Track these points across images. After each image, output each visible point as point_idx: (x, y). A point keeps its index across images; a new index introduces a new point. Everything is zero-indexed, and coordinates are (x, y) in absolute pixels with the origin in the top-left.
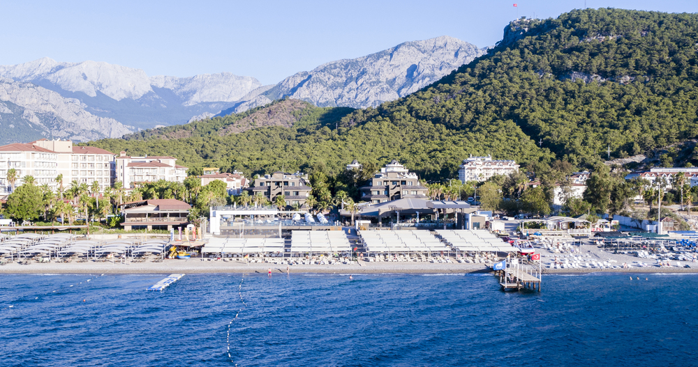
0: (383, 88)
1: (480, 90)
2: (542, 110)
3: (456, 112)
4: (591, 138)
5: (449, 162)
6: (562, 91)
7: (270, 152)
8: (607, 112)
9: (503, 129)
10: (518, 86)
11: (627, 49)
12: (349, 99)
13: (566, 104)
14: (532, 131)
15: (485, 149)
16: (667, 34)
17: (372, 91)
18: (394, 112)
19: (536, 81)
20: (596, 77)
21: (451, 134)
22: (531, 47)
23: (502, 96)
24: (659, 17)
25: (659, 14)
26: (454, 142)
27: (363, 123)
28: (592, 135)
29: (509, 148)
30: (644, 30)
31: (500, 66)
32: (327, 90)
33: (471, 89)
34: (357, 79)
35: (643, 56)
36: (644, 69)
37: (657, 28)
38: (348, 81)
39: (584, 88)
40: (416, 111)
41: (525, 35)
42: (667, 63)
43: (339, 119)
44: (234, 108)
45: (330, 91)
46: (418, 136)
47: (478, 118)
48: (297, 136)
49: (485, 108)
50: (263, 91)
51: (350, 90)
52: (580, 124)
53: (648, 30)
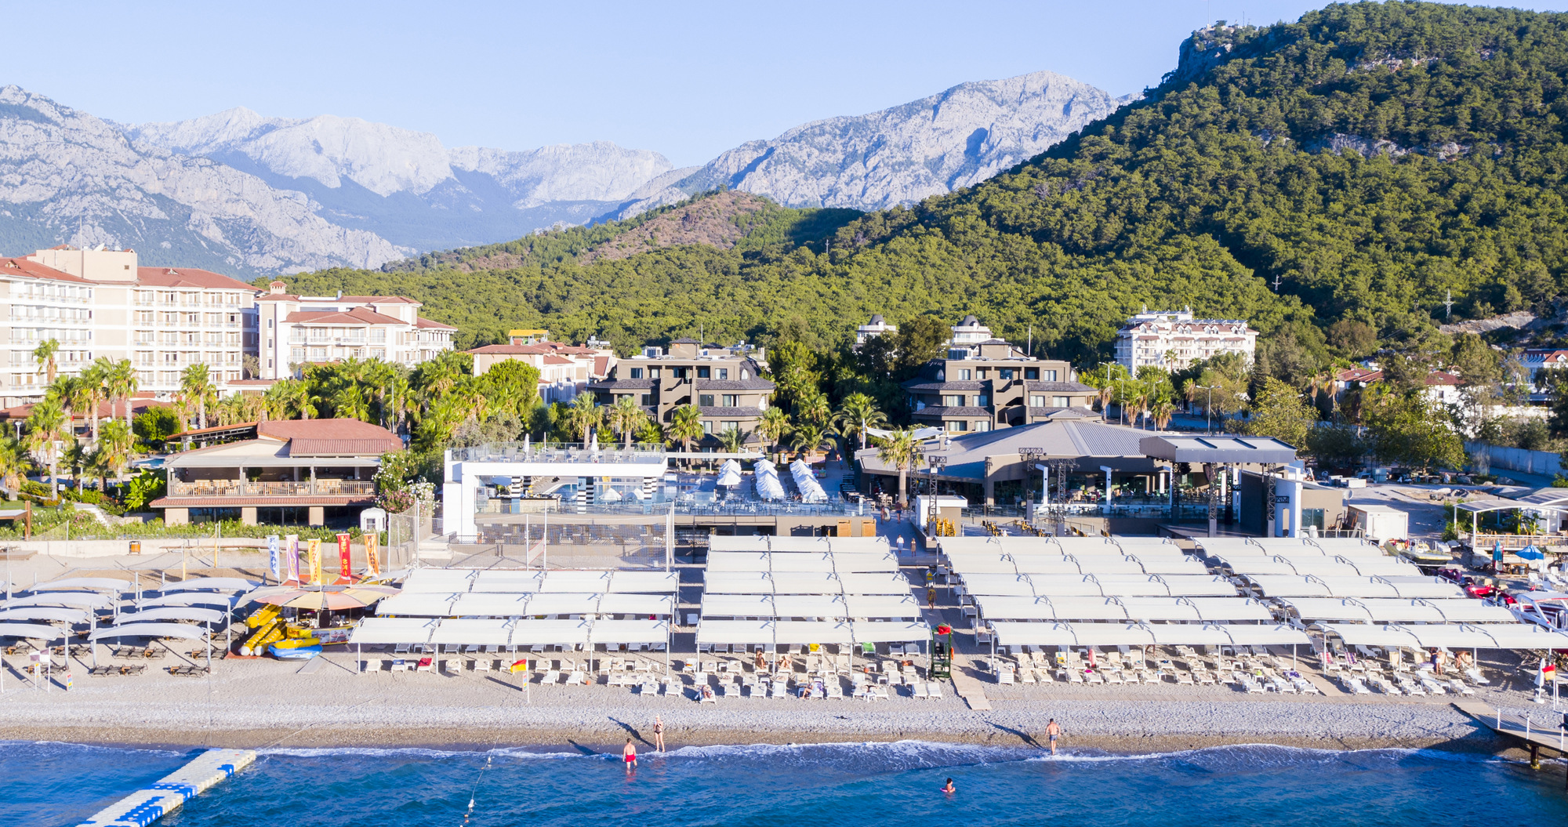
0: (918, 176)
1: (1137, 172)
2: (1274, 214)
3: (1086, 218)
4: (1390, 275)
5: (1080, 323)
6: (1314, 173)
7: (683, 298)
8: (1419, 218)
9: (1193, 252)
10: (1217, 163)
11: (1451, 87)
12: (850, 197)
13: (1326, 201)
14: (1257, 259)
15: (1157, 298)
16: (1538, 56)
17: (896, 182)
18: (949, 217)
19: (1257, 153)
20: (1386, 146)
21: (1074, 263)
22: (1242, 82)
23: (1185, 183)
24: (1518, 20)
25: (1517, 13)
26: (1086, 282)
27: (885, 240)
28: (1392, 269)
29: (1210, 295)
30: (1485, 47)
31: (1178, 121)
32: (806, 179)
33: (1117, 170)
34: (866, 157)
35: (1487, 100)
36: (1491, 129)
37: (1514, 42)
38: (848, 160)
39: (1363, 168)
40: (999, 214)
41: (1226, 58)
42: (1540, 117)
43: (832, 233)
44: (617, 212)
45: (812, 181)
46: (1004, 269)
47: (1134, 231)
48: (742, 266)
49: (1149, 208)
50: (677, 178)
51: (852, 178)
52: (1363, 243)
53: (1495, 47)
